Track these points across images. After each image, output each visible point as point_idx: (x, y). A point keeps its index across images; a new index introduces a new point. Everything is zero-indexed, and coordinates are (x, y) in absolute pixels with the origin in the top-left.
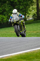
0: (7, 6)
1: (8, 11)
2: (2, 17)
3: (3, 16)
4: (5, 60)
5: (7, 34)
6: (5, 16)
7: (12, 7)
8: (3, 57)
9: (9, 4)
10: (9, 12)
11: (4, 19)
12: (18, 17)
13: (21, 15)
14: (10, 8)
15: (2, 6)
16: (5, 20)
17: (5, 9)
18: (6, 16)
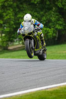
0: (53, 14)
1: (54, 21)
2: (46, 31)
3: (48, 29)
4: (50, 92)
5: (53, 54)
6: (50, 28)
7: (60, 16)
8: (47, 89)
9: (56, 12)
10: (57, 24)
11: (49, 33)
12: (32, 26)
13: (38, 23)
14: (57, 17)
15: (47, 14)
16: (50, 35)
17: (51, 18)
18: (52, 29)
